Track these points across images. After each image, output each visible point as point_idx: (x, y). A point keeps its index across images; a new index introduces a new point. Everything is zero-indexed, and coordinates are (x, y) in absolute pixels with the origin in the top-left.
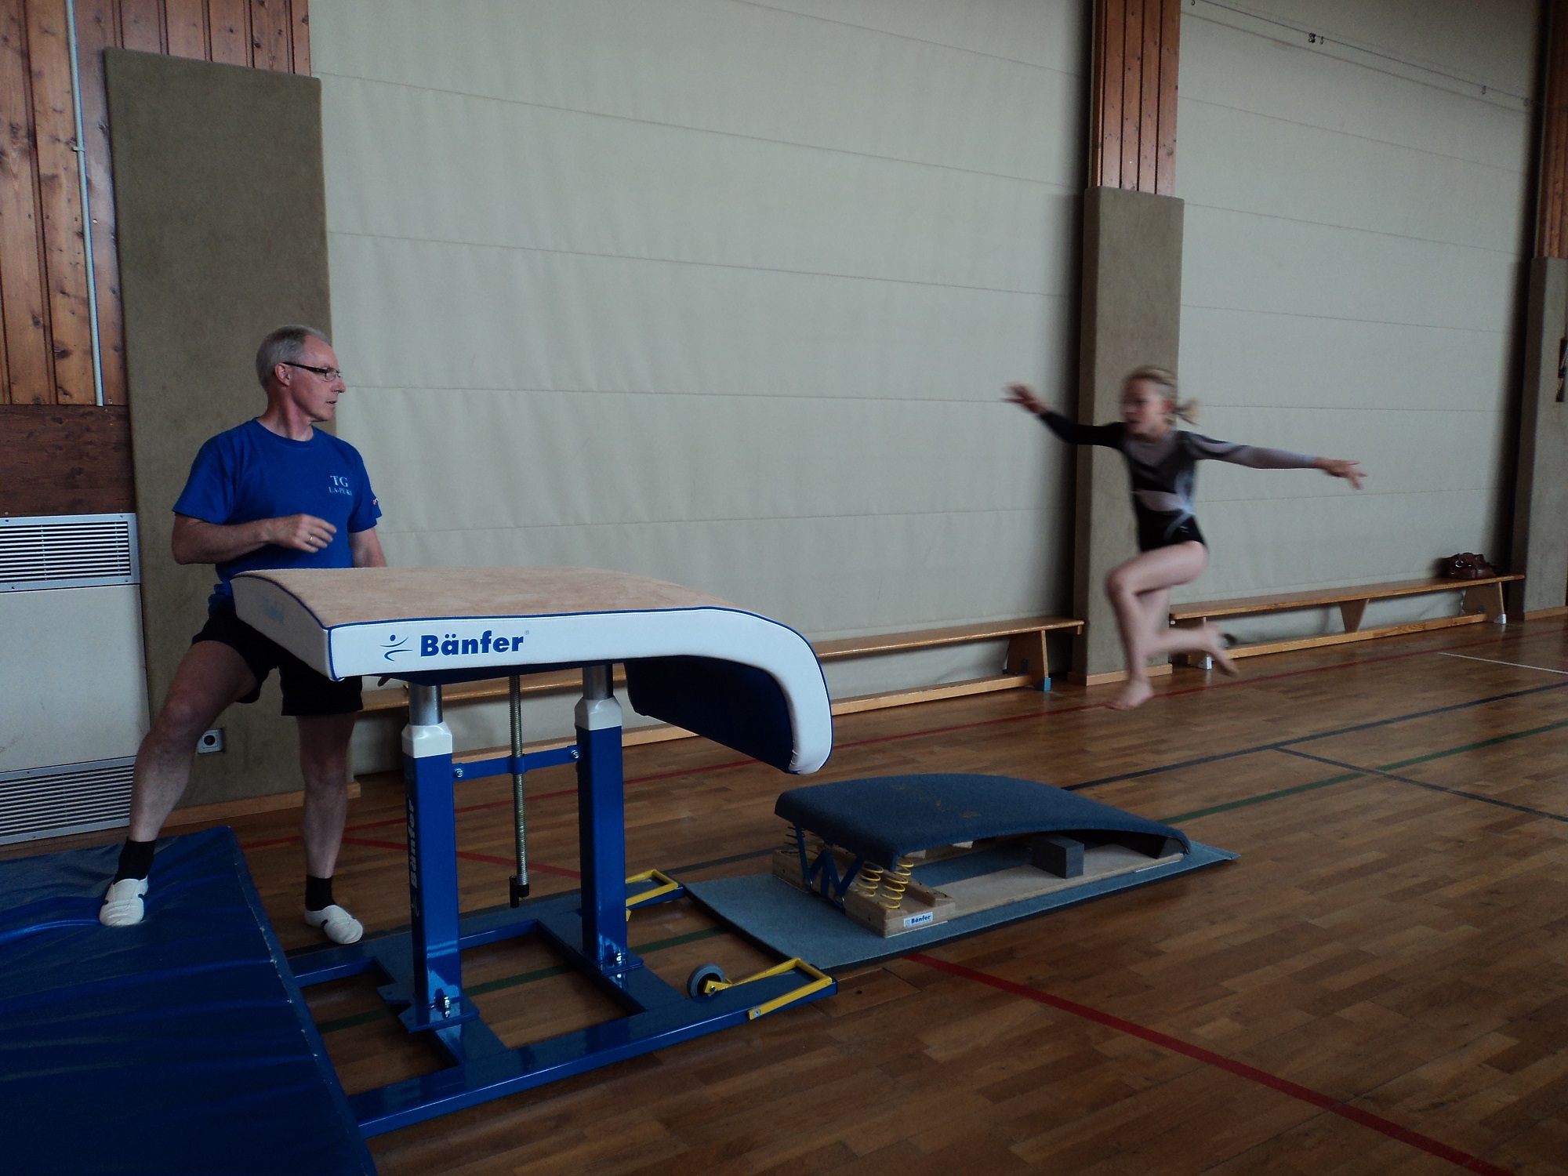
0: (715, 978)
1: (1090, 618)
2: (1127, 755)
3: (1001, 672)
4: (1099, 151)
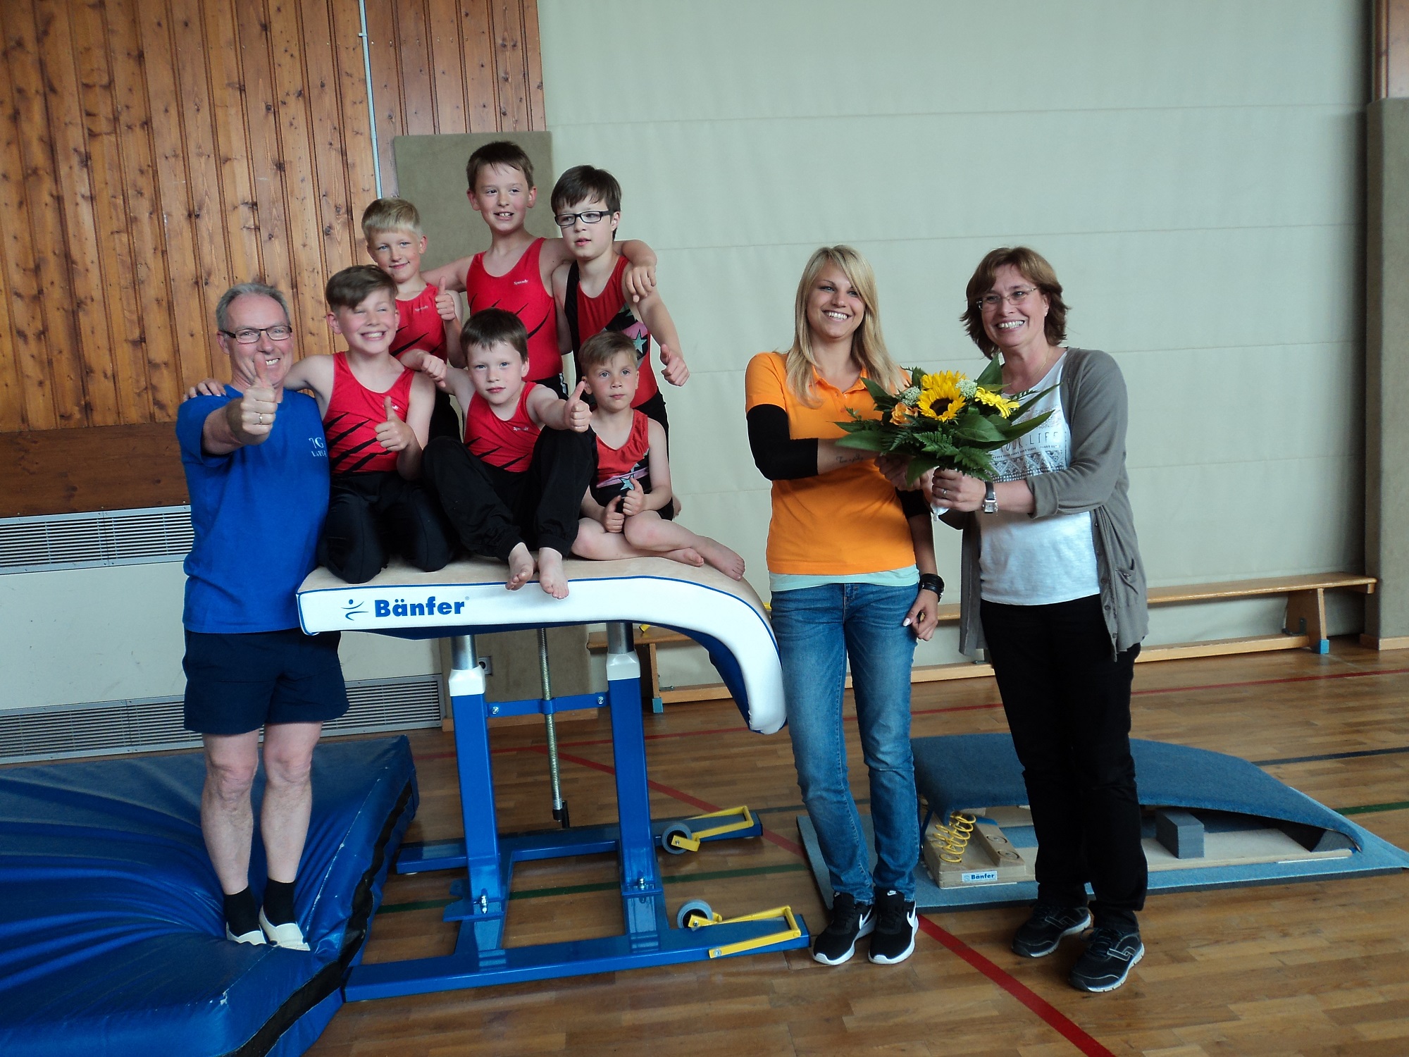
0: (700, 913)
1: (1383, 576)
2: (1358, 732)
3: (1280, 632)
4: (1384, 58)
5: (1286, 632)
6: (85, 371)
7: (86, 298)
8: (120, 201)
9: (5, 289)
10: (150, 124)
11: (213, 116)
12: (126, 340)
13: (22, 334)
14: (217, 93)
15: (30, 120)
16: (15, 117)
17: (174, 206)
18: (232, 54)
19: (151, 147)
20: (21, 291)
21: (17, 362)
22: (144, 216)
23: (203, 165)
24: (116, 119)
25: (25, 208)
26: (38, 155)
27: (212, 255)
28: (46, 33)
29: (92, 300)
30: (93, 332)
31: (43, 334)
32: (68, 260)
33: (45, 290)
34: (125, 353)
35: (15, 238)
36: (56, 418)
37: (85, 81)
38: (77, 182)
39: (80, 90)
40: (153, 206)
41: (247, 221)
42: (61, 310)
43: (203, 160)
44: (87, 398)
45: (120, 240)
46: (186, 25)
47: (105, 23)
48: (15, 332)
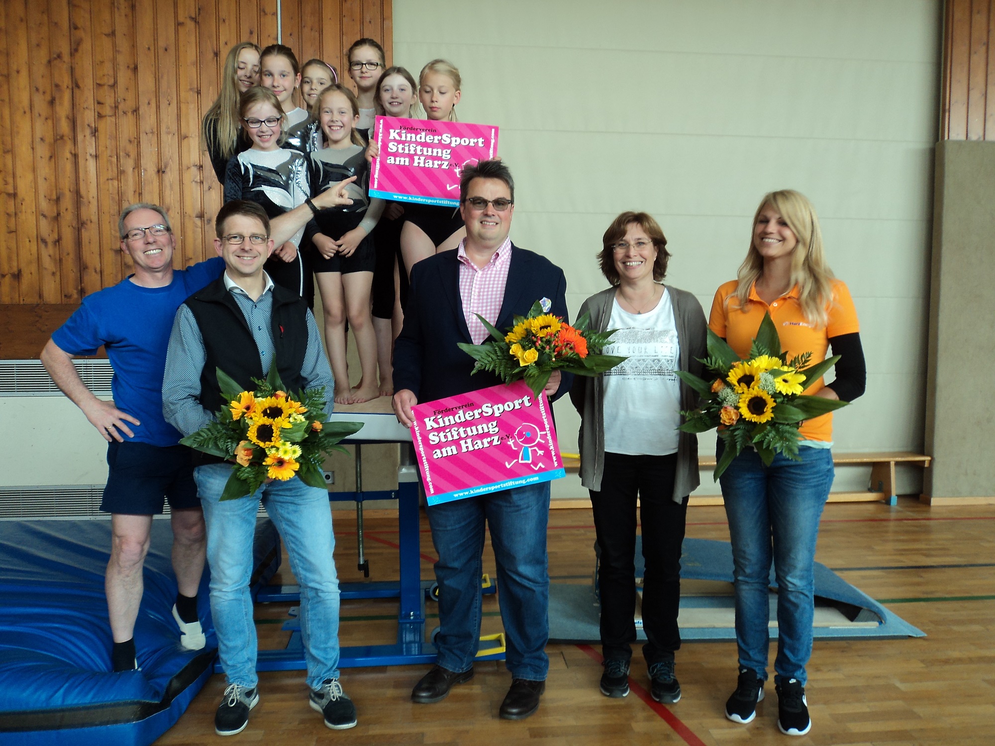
1: (935, 456)
3: (866, 489)
4: (947, 114)
5: (870, 490)
6: (82, 267)
7: (87, 220)
8: (114, 159)
9: (36, 211)
10: (138, 112)
11: (179, 109)
12: (111, 249)
13: (44, 241)
14: (183, 94)
15: (61, 104)
16: (52, 102)
17: (149, 164)
18: (195, 70)
19: (137, 126)
20: (46, 213)
21: (39, 259)
22: (130, 170)
23: (170, 140)
24: (116, 107)
25: (53, 160)
26: (64, 127)
27: (171, 198)
28: (76, 50)
29: (91, 222)
30: (90, 243)
31: (58, 241)
32: (77, 194)
33: (62, 214)
34: (109, 257)
35: (45, 179)
36: (61, 297)
37: (98, 82)
38: (87, 145)
39: (95, 86)
40: (135, 164)
41: (196, 177)
42: (71, 227)
43: (170, 136)
44: (83, 285)
45: (113, 185)
46: (166, 50)
47: (114, 45)
48: (39, 240)
